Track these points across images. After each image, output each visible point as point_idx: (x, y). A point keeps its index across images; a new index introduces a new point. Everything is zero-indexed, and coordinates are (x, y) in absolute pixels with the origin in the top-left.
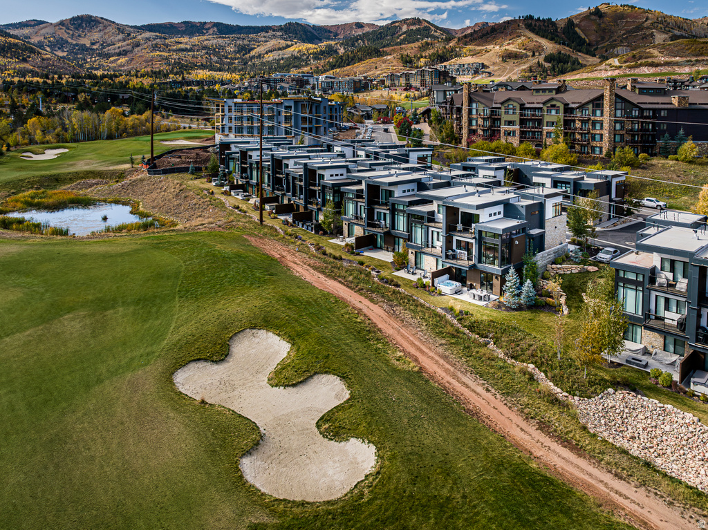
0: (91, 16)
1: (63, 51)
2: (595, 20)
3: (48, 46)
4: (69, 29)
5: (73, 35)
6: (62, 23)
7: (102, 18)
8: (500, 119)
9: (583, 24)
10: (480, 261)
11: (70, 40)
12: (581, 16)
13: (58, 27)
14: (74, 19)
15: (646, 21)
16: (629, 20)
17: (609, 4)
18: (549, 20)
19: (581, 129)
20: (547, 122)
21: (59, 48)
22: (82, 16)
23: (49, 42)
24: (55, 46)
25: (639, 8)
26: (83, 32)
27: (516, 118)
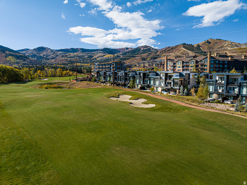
0: (43, 47)
1: (35, 58)
2: (207, 44)
3: (31, 57)
4: (37, 51)
5: (38, 53)
6: (34, 49)
7: (46, 48)
8: (176, 66)
9: (203, 46)
10: (173, 86)
11: (37, 55)
12: (202, 43)
13: (33, 51)
14: (38, 48)
15: (225, 44)
16: (219, 44)
17: (212, 39)
18: (191, 44)
19: (201, 67)
20: (190, 66)
21: (34, 57)
22: (41, 47)
23: (31, 55)
24: (33, 56)
25: (222, 40)
26: (41, 52)
27: (181, 66)
